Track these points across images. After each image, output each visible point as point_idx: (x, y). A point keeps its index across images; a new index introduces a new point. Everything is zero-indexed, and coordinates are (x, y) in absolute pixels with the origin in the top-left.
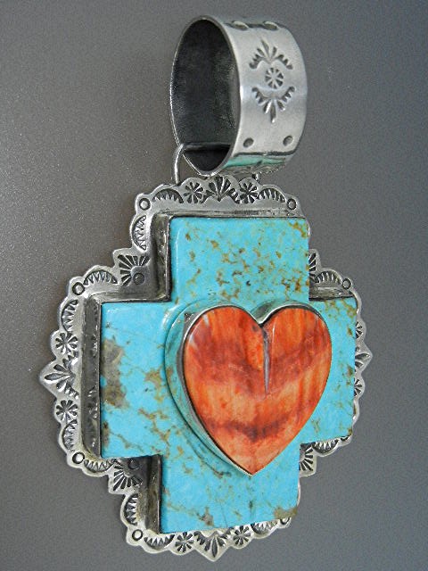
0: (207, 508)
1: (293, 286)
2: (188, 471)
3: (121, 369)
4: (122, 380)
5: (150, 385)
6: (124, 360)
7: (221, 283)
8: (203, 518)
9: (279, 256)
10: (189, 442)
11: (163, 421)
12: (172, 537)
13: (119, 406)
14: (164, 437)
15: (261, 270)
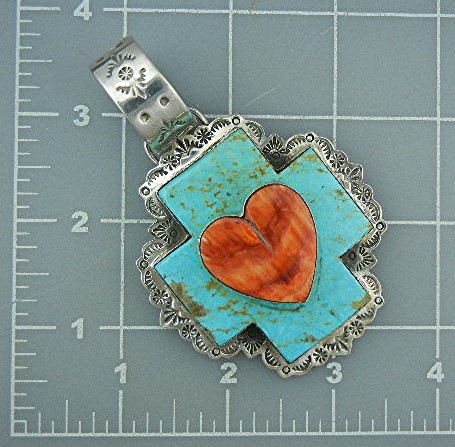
0: (305, 334)
1: (259, 174)
2: (274, 322)
3: (190, 294)
4: (195, 299)
5: (214, 291)
6: (187, 288)
7: (211, 206)
8: (307, 340)
9: (236, 164)
10: (262, 306)
11: (236, 305)
12: (310, 357)
13: (205, 315)
14: (244, 313)
15: (230, 181)
